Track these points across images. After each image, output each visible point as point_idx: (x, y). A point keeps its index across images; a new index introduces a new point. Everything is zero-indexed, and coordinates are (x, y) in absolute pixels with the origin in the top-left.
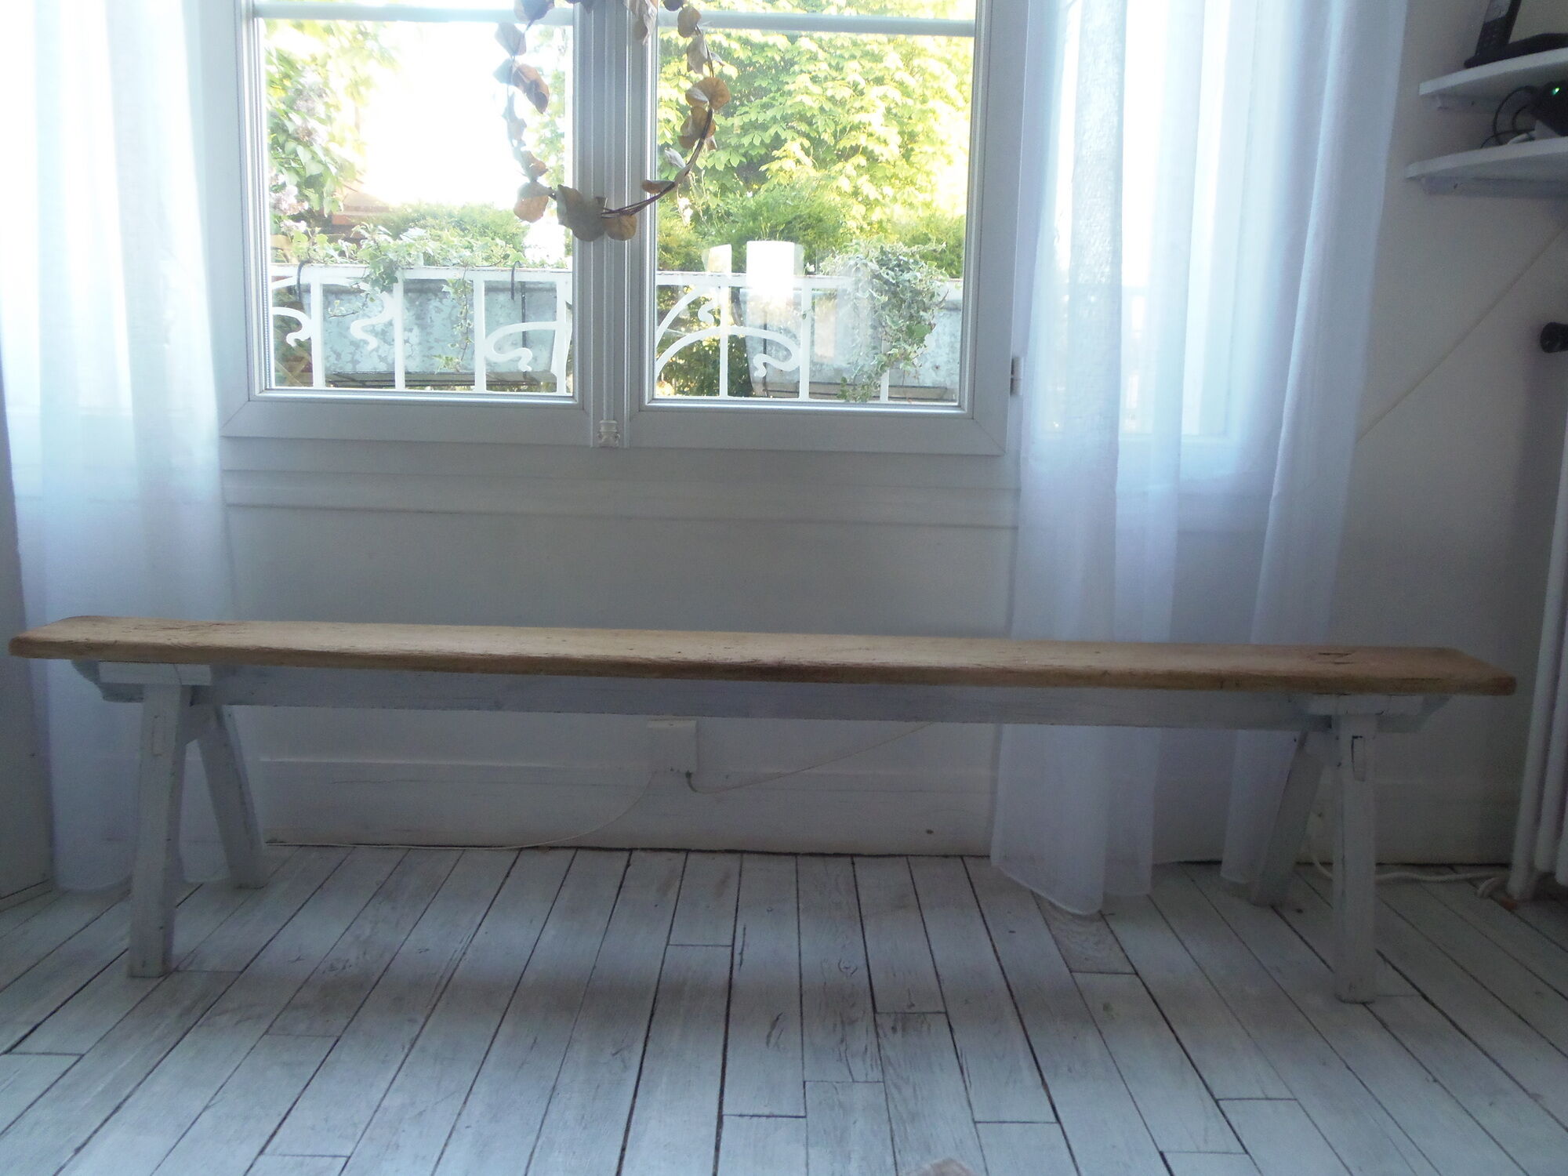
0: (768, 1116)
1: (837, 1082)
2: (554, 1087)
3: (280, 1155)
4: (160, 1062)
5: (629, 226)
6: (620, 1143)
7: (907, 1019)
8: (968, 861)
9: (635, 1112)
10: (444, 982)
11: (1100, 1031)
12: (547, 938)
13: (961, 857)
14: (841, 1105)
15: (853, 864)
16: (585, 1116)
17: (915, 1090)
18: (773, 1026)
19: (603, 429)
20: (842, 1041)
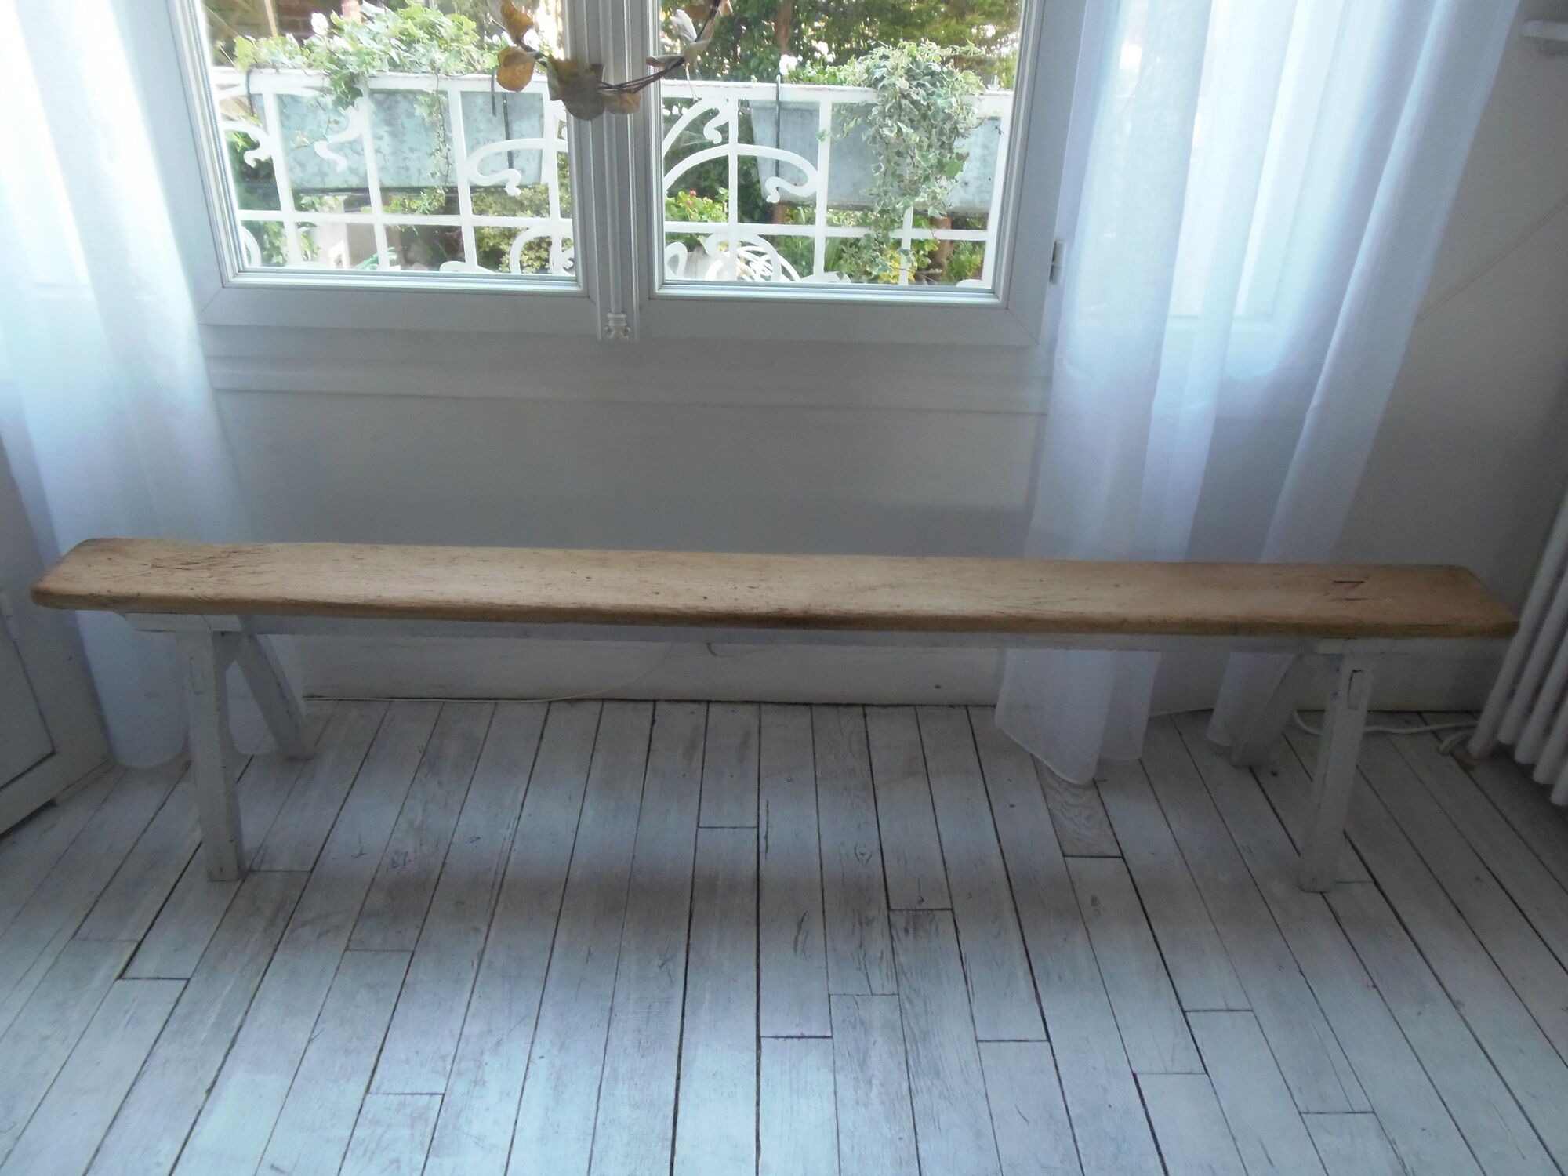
0: (799, 1038)
1: (858, 995)
2: (611, 1008)
3: (383, 1094)
4: (259, 986)
5: (632, 102)
6: (675, 1072)
7: (918, 918)
8: (972, 711)
9: (685, 1035)
10: (499, 878)
11: (1087, 930)
12: (587, 820)
13: (966, 706)
14: (862, 1023)
15: (865, 716)
16: (642, 1041)
17: (925, 1003)
18: (799, 926)
19: (611, 324)
20: (861, 945)
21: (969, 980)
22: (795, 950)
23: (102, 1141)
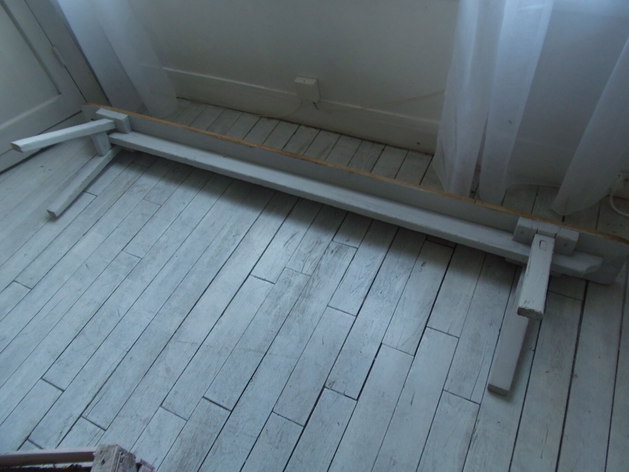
0: (263, 280)
1: (295, 271)
3: (126, 252)
6: (214, 277)
7: (341, 248)
11: (410, 276)
14: (290, 282)
15: (384, 149)
16: (210, 262)
18: (293, 236)
20: (310, 252)
21: (342, 281)
22: (284, 246)
23: (53, 241)
